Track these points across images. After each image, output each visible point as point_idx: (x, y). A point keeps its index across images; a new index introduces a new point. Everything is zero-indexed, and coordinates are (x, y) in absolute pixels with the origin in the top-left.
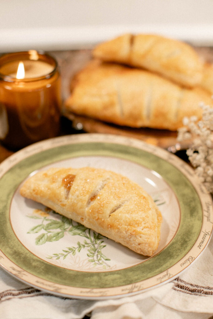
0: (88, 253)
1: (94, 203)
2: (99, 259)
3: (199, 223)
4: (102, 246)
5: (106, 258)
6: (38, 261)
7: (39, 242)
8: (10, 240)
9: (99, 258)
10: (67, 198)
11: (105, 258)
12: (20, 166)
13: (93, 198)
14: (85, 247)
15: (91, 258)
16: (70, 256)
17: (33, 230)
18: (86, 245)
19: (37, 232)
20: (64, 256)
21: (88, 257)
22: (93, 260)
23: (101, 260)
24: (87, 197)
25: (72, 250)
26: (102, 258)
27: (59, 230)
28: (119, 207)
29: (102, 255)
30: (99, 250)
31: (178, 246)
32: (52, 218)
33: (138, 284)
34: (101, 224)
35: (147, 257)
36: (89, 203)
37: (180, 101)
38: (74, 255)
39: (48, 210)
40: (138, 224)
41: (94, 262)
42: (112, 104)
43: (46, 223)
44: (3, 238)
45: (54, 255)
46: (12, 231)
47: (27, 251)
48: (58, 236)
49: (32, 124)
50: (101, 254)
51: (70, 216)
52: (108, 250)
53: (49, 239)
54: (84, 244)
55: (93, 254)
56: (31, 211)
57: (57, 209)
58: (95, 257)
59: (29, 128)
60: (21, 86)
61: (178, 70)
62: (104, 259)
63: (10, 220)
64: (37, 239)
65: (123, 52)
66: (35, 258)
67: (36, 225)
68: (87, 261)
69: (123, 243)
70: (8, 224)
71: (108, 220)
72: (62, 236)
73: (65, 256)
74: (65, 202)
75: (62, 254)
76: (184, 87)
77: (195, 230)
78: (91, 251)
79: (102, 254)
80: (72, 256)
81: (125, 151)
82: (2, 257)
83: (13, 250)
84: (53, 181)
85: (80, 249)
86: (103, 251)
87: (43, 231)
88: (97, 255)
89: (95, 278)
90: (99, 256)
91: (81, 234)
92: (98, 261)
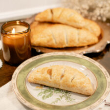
1: (64, 78)
3: (105, 79)
4: (70, 95)
5: (74, 99)
7: (44, 99)
9: (71, 100)
10: (51, 78)
12: (23, 70)
13: (62, 76)
14: (63, 97)
16: (59, 101)
21: (66, 100)
22: (69, 101)
24: (60, 77)
25: (58, 99)
27: (50, 93)
28: (74, 78)
31: (100, 89)
32: (45, 89)
33: (92, 105)
34: (69, 86)
35: (90, 95)
36: (61, 79)
37: (79, 34)
39: (42, 85)
40: (84, 83)
42: (51, 39)
43: (43, 91)
48: (50, 95)
49: (21, 53)
51: (53, 86)
52: (73, 96)
53: (47, 97)
55: (68, 99)
56: (35, 88)
57: (47, 84)
59: (20, 55)
60: (14, 36)
61: (75, 21)
65: (49, 17)
67: (39, 93)
68: (66, 102)
69: (79, 92)
71: (71, 84)
72: (52, 95)
73: (57, 102)
74: (50, 80)
75: (55, 101)
76: (78, 28)
77: (104, 82)
78: (66, 98)
81: (64, 57)
84: (43, 73)
85: (61, 98)
86: (71, 97)
87: (43, 95)
89: (74, 107)
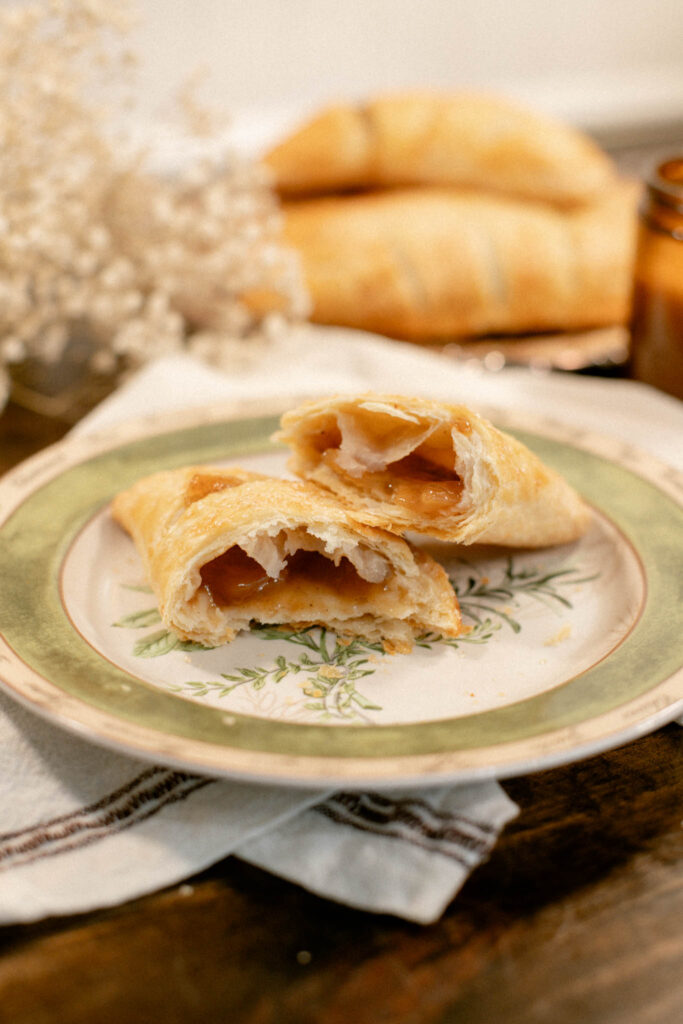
0: (309, 686)
2: (344, 705)
4: (359, 671)
5: (368, 704)
6: (124, 681)
7: (146, 651)
8: (44, 625)
9: (341, 702)
11: (365, 703)
14: (301, 673)
15: (313, 701)
16: (243, 690)
17: (134, 619)
18: (303, 667)
19: (144, 626)
20: (221, 690)
21: (305, 697)
22: (322, 706)
23: (349, 706)
25: (252, 676)
26: (353, 704)
29: (355, 696)
30: (348, 682)
38: (258, 689)
41: (324, 712)
44: (23, 617)
45: (191, 684)
46: (60, 606)
47: (97, 656)
50: (350, 693)
54: (297, 663)
55: (325, 689)
58: (330, 700)
62: (360, 705)
63: (60, 579)
64: (140, 642)
66: (117, 673)
68: (300, 706)
70: (51, 588)
73: (227, 690)
75: (216, 684)
78: (319, 683)
79: (356, 692)
80: (253, 692)
82: (5, 658)
83: (49, 649)
85: (280, 675)
86: (361, 684)
88: (339, 694)
90: (345, 697)
91: (293, 638)
92: (339, 708)
